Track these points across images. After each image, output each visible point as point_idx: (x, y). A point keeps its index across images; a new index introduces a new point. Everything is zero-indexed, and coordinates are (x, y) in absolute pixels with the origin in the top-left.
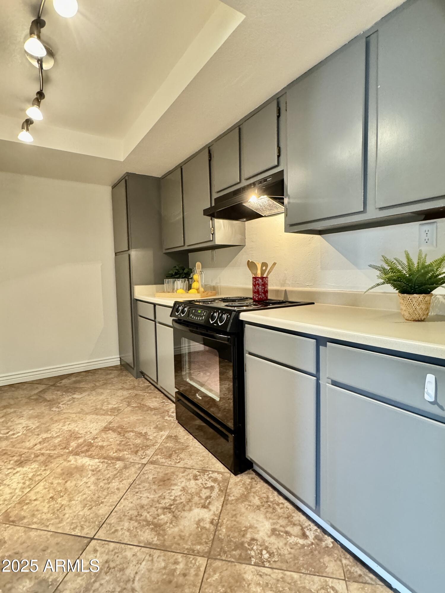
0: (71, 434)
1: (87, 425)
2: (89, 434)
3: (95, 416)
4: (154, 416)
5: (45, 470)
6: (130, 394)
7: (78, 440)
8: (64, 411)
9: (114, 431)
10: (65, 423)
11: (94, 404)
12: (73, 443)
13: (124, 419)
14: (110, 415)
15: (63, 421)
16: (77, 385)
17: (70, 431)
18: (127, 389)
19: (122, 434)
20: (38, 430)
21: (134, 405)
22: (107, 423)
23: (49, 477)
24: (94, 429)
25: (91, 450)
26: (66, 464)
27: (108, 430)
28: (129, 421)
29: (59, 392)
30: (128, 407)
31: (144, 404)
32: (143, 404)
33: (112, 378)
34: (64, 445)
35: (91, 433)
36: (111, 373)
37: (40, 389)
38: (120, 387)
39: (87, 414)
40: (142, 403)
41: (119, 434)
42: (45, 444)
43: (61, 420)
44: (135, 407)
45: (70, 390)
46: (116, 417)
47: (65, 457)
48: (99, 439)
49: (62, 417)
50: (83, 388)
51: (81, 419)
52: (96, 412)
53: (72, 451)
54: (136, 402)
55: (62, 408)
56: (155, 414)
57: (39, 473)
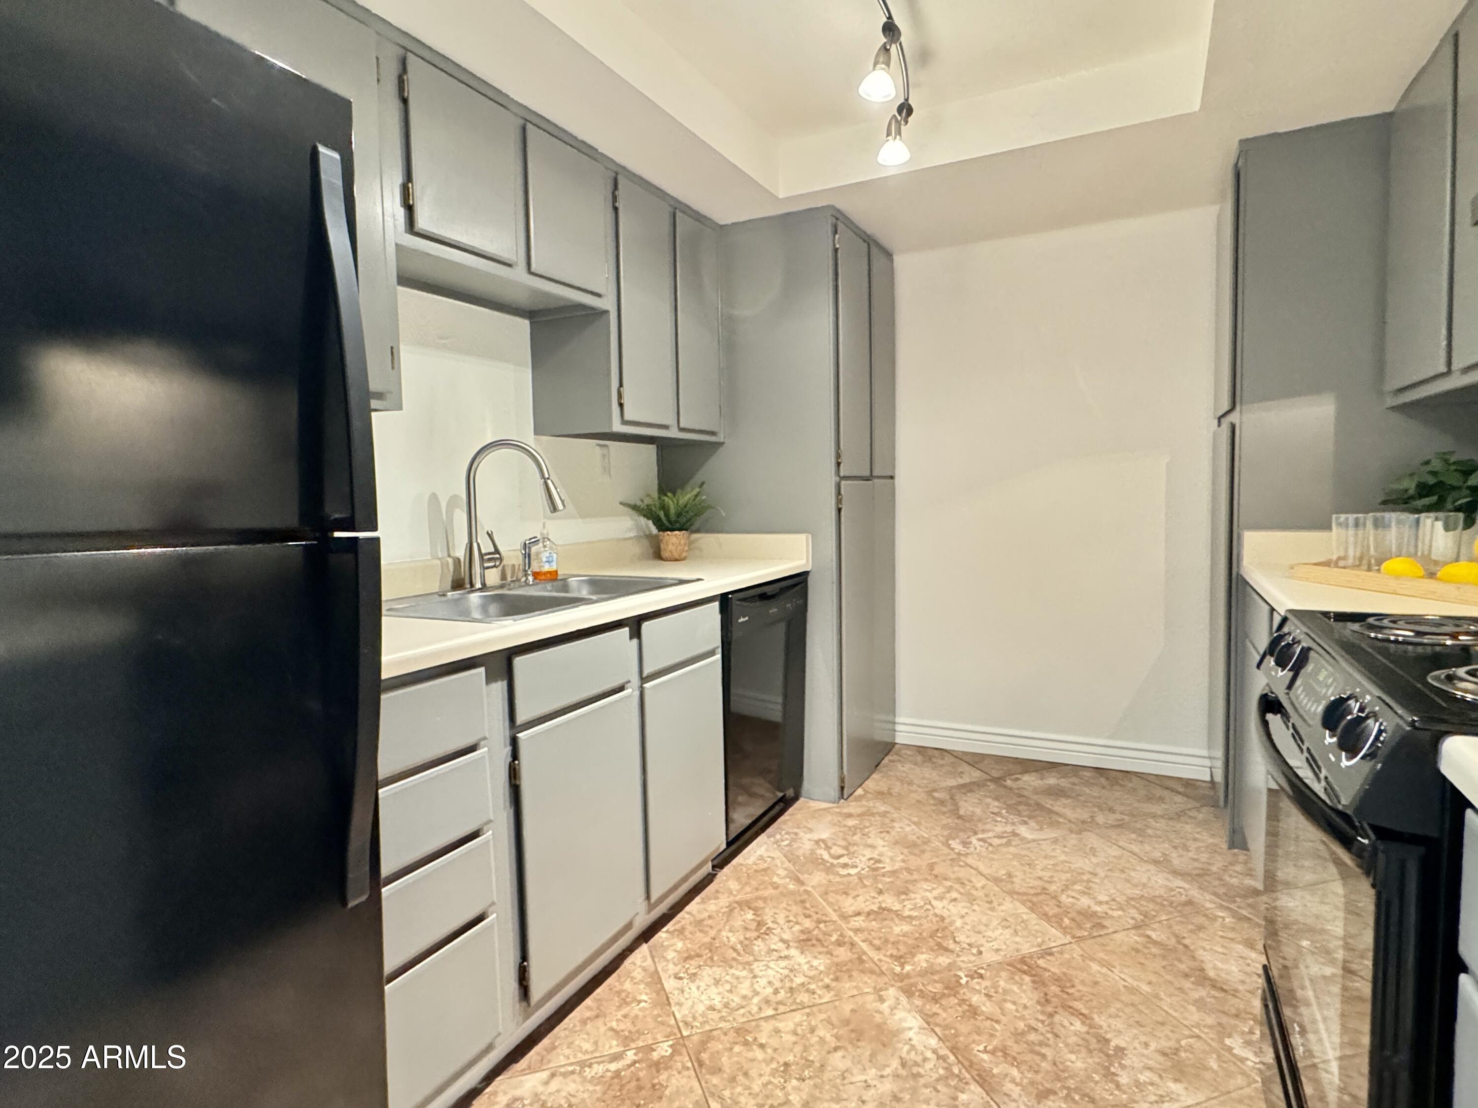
0: (938, 930)
1: (986, 926)
2: (974, 955)
3: (1026, 910)
4: (1193, 1009)
5: (827, 987)
6: (1172, 890)
7: (937, 957)
8: (970, 860)
9: (1039, 982)
10: (949, 892)
11: (1046, 875)
12: (924, 957)
13: (1092, 964)
14: (1065, 930)
15: (949, 884)
16: (1048, 802)
17: (943, 919)
18: (1175, 873)
19: (1049, 1009)
20: (888, 880)
21: (1154, 935)
22: (1035, 949)
23: (820, 1011)
24: (996, 947)
25: (943, 1002)
26: (870, 1001)
27: (1025, 972)
28: (1099, 978)
29: (996, 803)
30: (1133, 931)
31: (1192, 948)
32: (1186, 946)
33: (1154, 816)
34: (903, 949)
35: (980, 953)
36: (1161, 799)
37: (966, 780)
38: (1157, 855)
39: (1012, 893)
40: (1187, 942)
41: (1043, 1000)
42: (874, 923)
43: (946, 879)
44: (1155, 943)
45: (1021, 808)
46: (1074, 946)
47: (882, 980)
48: (987, 983)
49: (954, 872)
50: (1057, 814)
51: (987, 902)
52: (1034, 899)
53: (908, 976)
54: (1170, 927)
55: (972, 849)
56: (1200, 1004)
57: (813, 987)
